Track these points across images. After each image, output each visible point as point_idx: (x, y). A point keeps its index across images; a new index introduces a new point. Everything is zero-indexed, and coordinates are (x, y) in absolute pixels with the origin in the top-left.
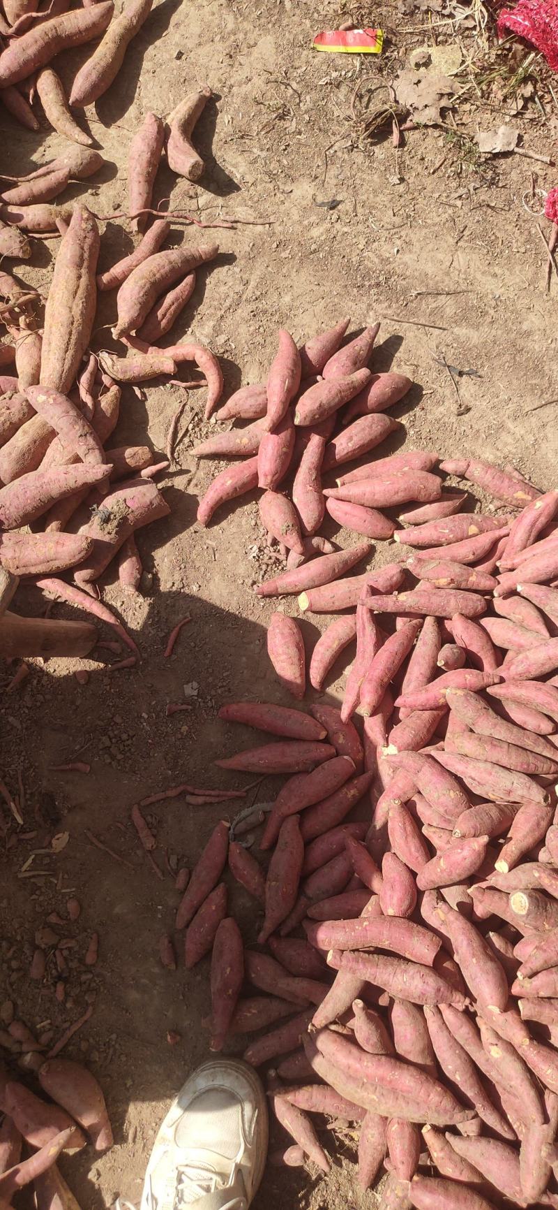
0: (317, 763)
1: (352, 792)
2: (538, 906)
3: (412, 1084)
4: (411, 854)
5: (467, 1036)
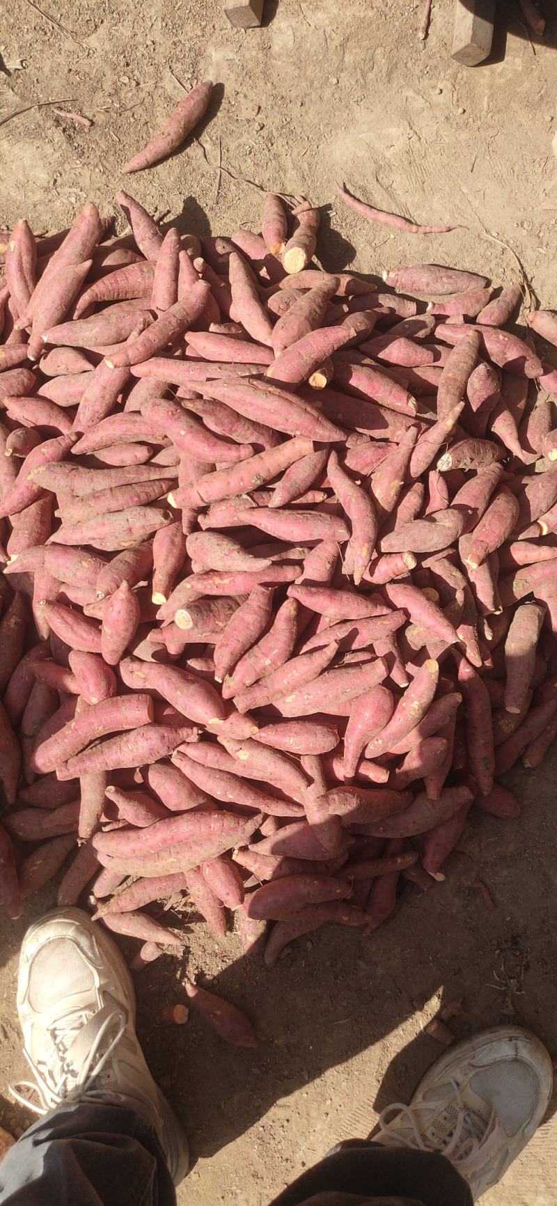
1: (13, 621)
2: (201, 612)
3: (191, 828)
4: (85, 640)
5: (216, 759)
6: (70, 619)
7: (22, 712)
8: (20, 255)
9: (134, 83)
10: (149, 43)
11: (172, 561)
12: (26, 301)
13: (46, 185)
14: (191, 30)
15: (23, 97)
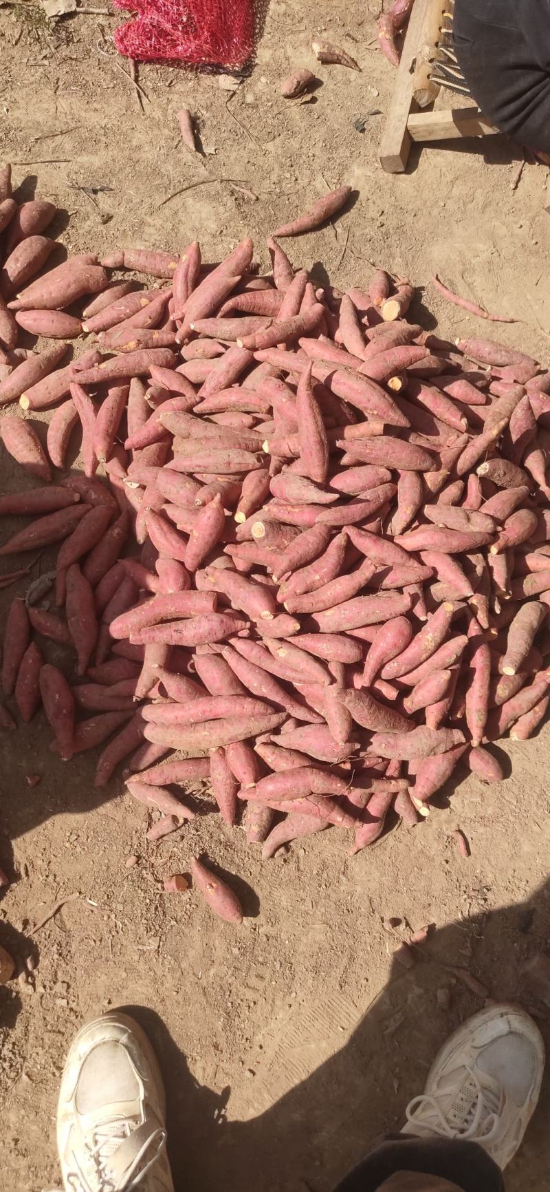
0: (79, 519)
1: (116, 531)
2: (274, 529)
4: (173, 546)
5: (259, 654)
7: (107, 603)
8: (188, 266)
9: (294, 179)
10: (310, 154)
11: (256, 494)
12: (183, 300)
13: (214, 232)
15: (211, 172)
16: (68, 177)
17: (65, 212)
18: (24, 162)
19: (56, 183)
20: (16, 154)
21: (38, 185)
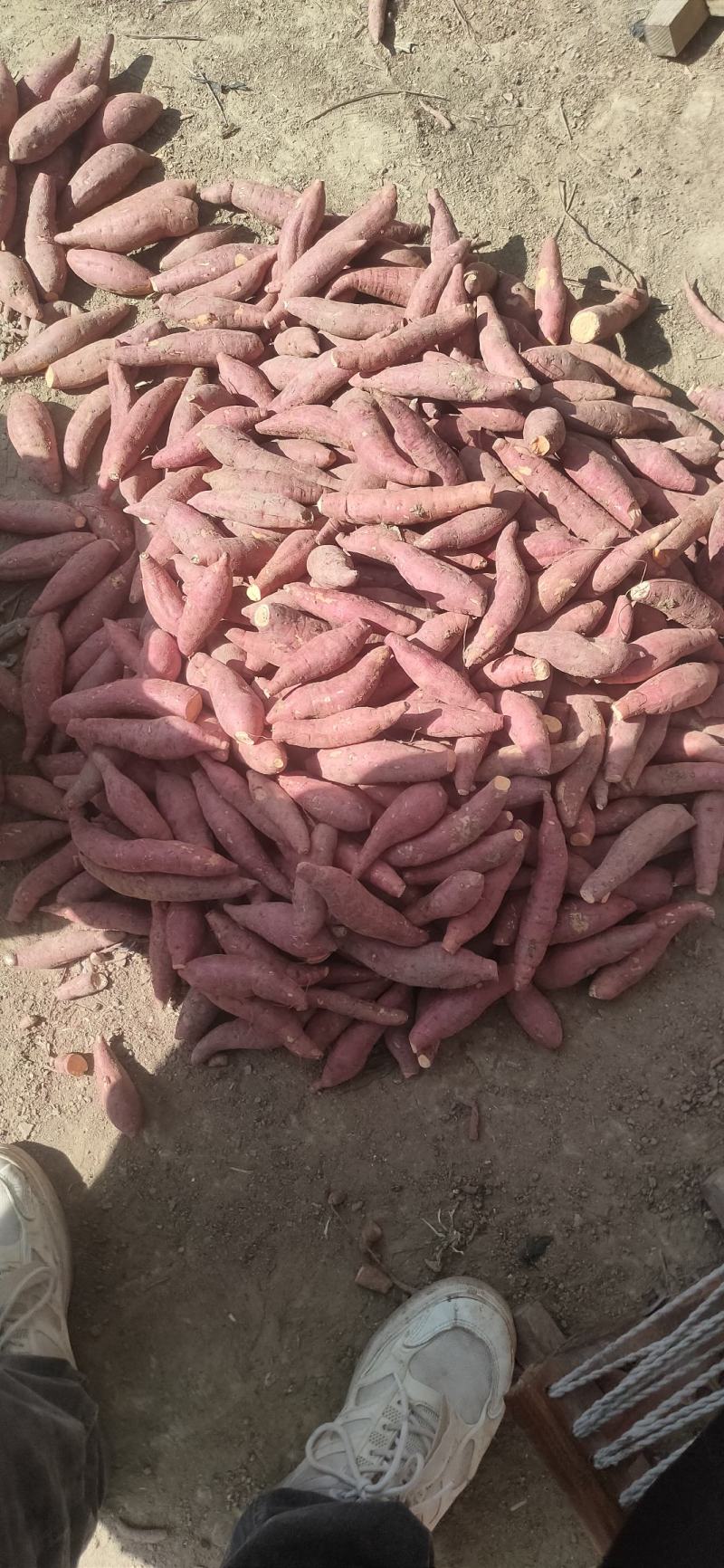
0: (73, 551)
5: (233, 790)
6: (164, 587)
8: (302, 216)
9: (516, 103)
12: (288, 265)
13: (375, 172)
14: (605, 70)
15: (396, 80)
16: (195, 63)
17: (178, 113)
18: (140, 35)
19: (176, 71)
20: (133, 22)
21: (152, 71)
